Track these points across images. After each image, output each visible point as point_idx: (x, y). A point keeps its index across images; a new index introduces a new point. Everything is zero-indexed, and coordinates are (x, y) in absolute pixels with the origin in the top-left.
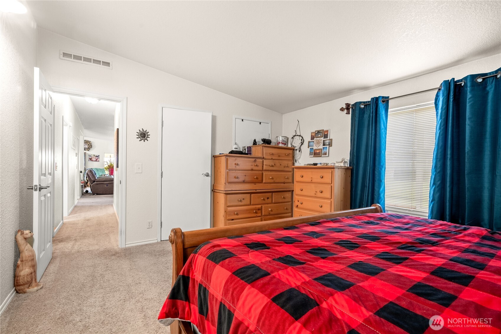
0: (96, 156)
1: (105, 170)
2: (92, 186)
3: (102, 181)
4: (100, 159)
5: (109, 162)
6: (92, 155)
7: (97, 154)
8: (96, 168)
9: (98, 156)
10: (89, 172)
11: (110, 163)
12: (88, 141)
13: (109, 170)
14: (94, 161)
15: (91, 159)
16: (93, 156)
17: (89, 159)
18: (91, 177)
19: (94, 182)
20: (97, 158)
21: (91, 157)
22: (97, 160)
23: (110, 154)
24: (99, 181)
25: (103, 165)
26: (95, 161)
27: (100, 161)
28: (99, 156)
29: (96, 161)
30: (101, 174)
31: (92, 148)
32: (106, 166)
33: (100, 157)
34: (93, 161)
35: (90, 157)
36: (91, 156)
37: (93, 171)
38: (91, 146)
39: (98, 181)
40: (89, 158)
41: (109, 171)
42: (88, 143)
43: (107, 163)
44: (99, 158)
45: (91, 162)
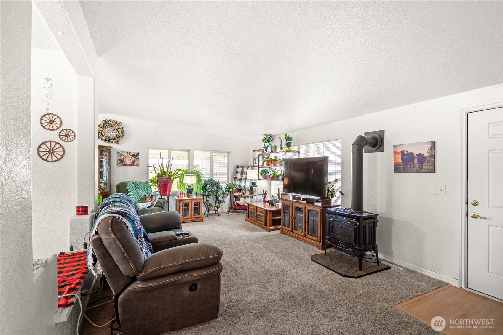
0: (133, 155)
1: (150, 184)
2: (123, 304)
3: (172, 270)
4: (141, 162)
5: (157, 167)
6: (124, 152)
7: (133, 151)
8: (132, 180)
9: (136, 155)
10: (108, 234)
11: (160, 169)
12: (116, 122)
13: (159, 185)
14: (128, 165)
15: (122, 162)
16: (125, 154)
17: (119, 162)
18: (115, 257)
19: (133, 279)
20: (134, 158)
21: (122, 158)
22: (134, 163)
23: (159, 151)
24: (159, 273)
25: (147, 174)
26: (131, 165)
27: (140, 165)
28: (138, 154)
29: (133, 165)
30: (144, 195)
31: (124, 137)
32: (152, 175)
33: (141, 156)
34: (126, 165)
35: (120, 158)
36: (123, 155)
37: (128, 223)
38: (123, 132)
39: (155, 274)
40: (119, 160)
41: (159, 188)
42: (117, 126)
43: (154, 168)
44: (138, 159)
45: (122, 168)
